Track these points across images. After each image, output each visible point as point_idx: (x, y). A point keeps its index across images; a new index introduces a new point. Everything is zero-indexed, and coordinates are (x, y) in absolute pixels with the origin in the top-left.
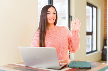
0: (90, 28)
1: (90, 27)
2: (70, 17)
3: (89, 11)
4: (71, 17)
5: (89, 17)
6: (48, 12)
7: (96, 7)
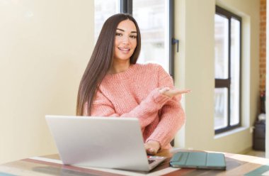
0: (223, 71)
1: (223, 67)
2: (173, 42)
3: (221, 29)
4: (178, 41)
5: (221, 41)
6: (118, 31)
7: (239, 19)
